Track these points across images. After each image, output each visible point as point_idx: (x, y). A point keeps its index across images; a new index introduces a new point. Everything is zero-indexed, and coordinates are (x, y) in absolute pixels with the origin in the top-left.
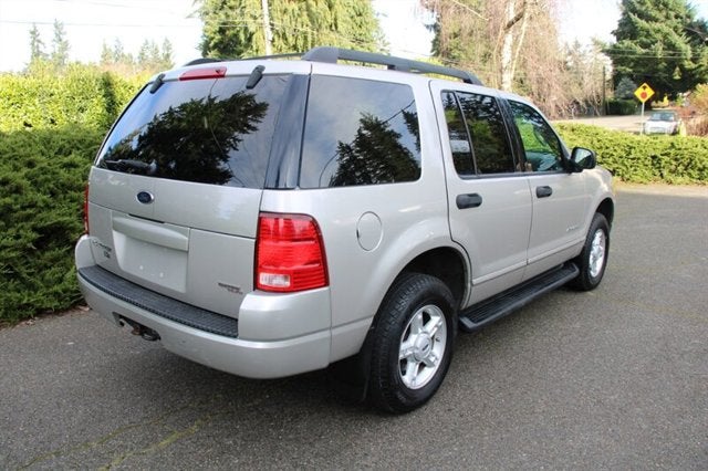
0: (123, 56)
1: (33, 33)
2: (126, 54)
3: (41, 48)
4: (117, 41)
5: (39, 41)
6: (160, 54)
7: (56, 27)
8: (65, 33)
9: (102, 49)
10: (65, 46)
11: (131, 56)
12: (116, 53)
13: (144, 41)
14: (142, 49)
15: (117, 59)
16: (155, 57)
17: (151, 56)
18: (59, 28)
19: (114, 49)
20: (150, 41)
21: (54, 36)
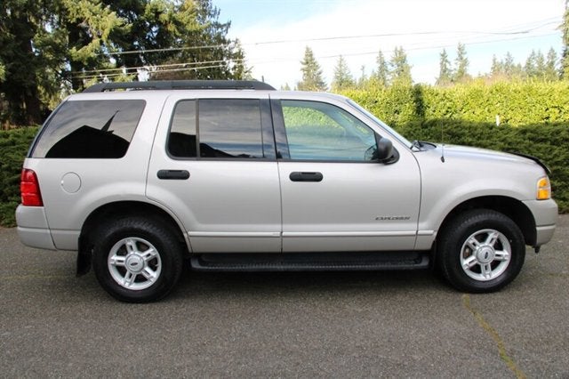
0: (513, 66)
1: (442, 55)
2: (516, 65)
3: (448, 66)
4: (508, 55)
5: (447, 61)
6: (545, 63)
7: (459, 49)
8: (466, 53)
9: (492, 63)
10: (464, 63)
11: (519, 66)
12: (506, 65)
13: (531, 53)
14: (529, 60)
15: (507, 70)
16: (540, 66)
17: (536, 65)
18: (461, 50)
19: (505, 62)
20: (536, 52)
21: (457, 56)
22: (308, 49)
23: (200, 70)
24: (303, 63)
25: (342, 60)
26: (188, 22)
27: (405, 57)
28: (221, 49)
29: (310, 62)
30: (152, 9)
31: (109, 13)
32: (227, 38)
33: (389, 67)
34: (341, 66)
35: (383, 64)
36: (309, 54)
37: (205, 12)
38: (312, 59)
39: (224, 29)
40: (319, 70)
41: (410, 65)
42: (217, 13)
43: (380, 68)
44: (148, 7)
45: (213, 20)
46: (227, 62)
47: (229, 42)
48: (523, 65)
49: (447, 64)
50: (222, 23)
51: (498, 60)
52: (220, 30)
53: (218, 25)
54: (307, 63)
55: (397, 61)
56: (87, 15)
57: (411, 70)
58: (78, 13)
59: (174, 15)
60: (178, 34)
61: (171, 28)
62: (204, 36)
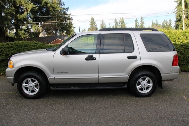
0: (158, 24)
1: (136, 20)
2: (159, 24)
4: (157, 21)
5: (137, 22)
6: (168, 24)
9: (152, 23)
10: (143, 23)
11: (160, 24)
12: (156, 24)
13: (164, 20)
14: (163, 22)
15: (156, 26)
16: (166, 25)
17: (165, 24)
18: (142, 19)
19: (155, 23)
20: (165, 20)
21: (141, 21)
22: (92, 17)
23: (58, 24)
24: (90, 22)
25: (103, 21)
26: (57, 7)
27: (124, 21)
28: (65, 16)
29: (93, 22)
30: (44, 3)
31: (31, 3)
32: (67, 13)
33: (119, 24)
34: (103, 23)
35: (116, 23)
36: (93, 19)
37: (60, 4)
38: (94, 21)
39: (66, 10)
40: (96, 24)
41: (125, 23)
42: (64, 5)
43: (116, 24)
44: (43, 2)
45: (63, 7)
46: (67, 21)
47: (68, 14)
48: (161, 24)
49: (137, 23)
50: (66, 8)
51: (154, 23)
52: (65, 10)
53: (64, 9)
54: (92, 22)
55: (121, 22)
56: (23, 3)
57: (126, 25)
58: (20, 3)
59: (52, 5)
60: (53, 11)
61: (51, 9)
62: (60, 12)
